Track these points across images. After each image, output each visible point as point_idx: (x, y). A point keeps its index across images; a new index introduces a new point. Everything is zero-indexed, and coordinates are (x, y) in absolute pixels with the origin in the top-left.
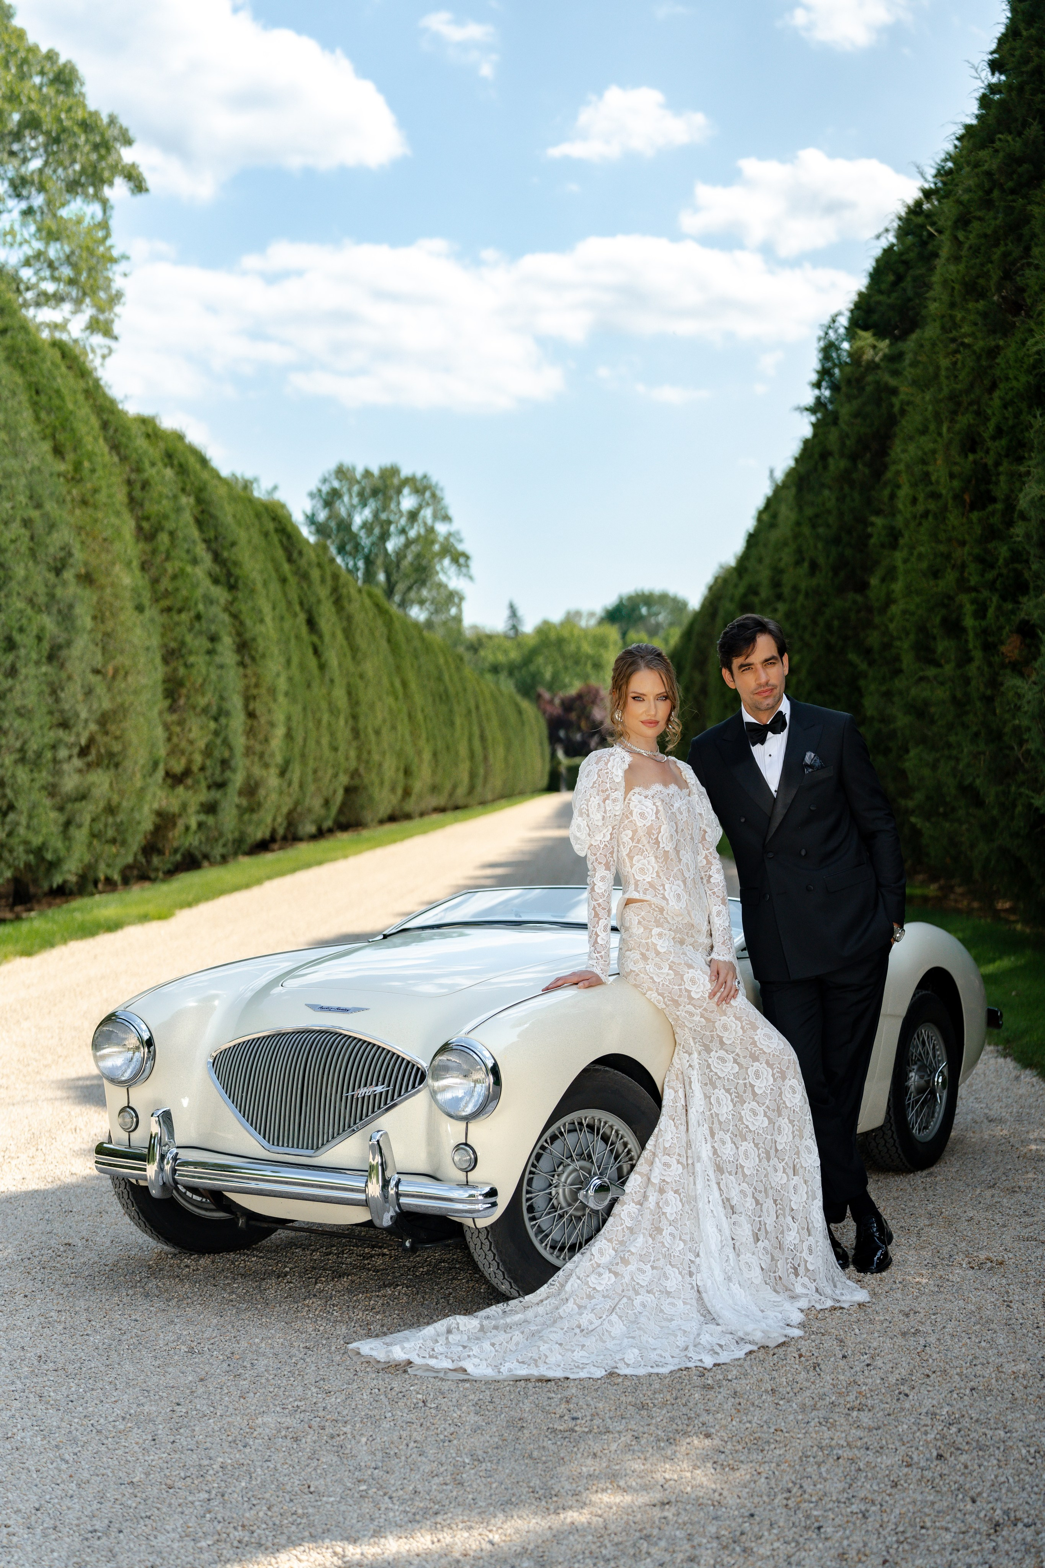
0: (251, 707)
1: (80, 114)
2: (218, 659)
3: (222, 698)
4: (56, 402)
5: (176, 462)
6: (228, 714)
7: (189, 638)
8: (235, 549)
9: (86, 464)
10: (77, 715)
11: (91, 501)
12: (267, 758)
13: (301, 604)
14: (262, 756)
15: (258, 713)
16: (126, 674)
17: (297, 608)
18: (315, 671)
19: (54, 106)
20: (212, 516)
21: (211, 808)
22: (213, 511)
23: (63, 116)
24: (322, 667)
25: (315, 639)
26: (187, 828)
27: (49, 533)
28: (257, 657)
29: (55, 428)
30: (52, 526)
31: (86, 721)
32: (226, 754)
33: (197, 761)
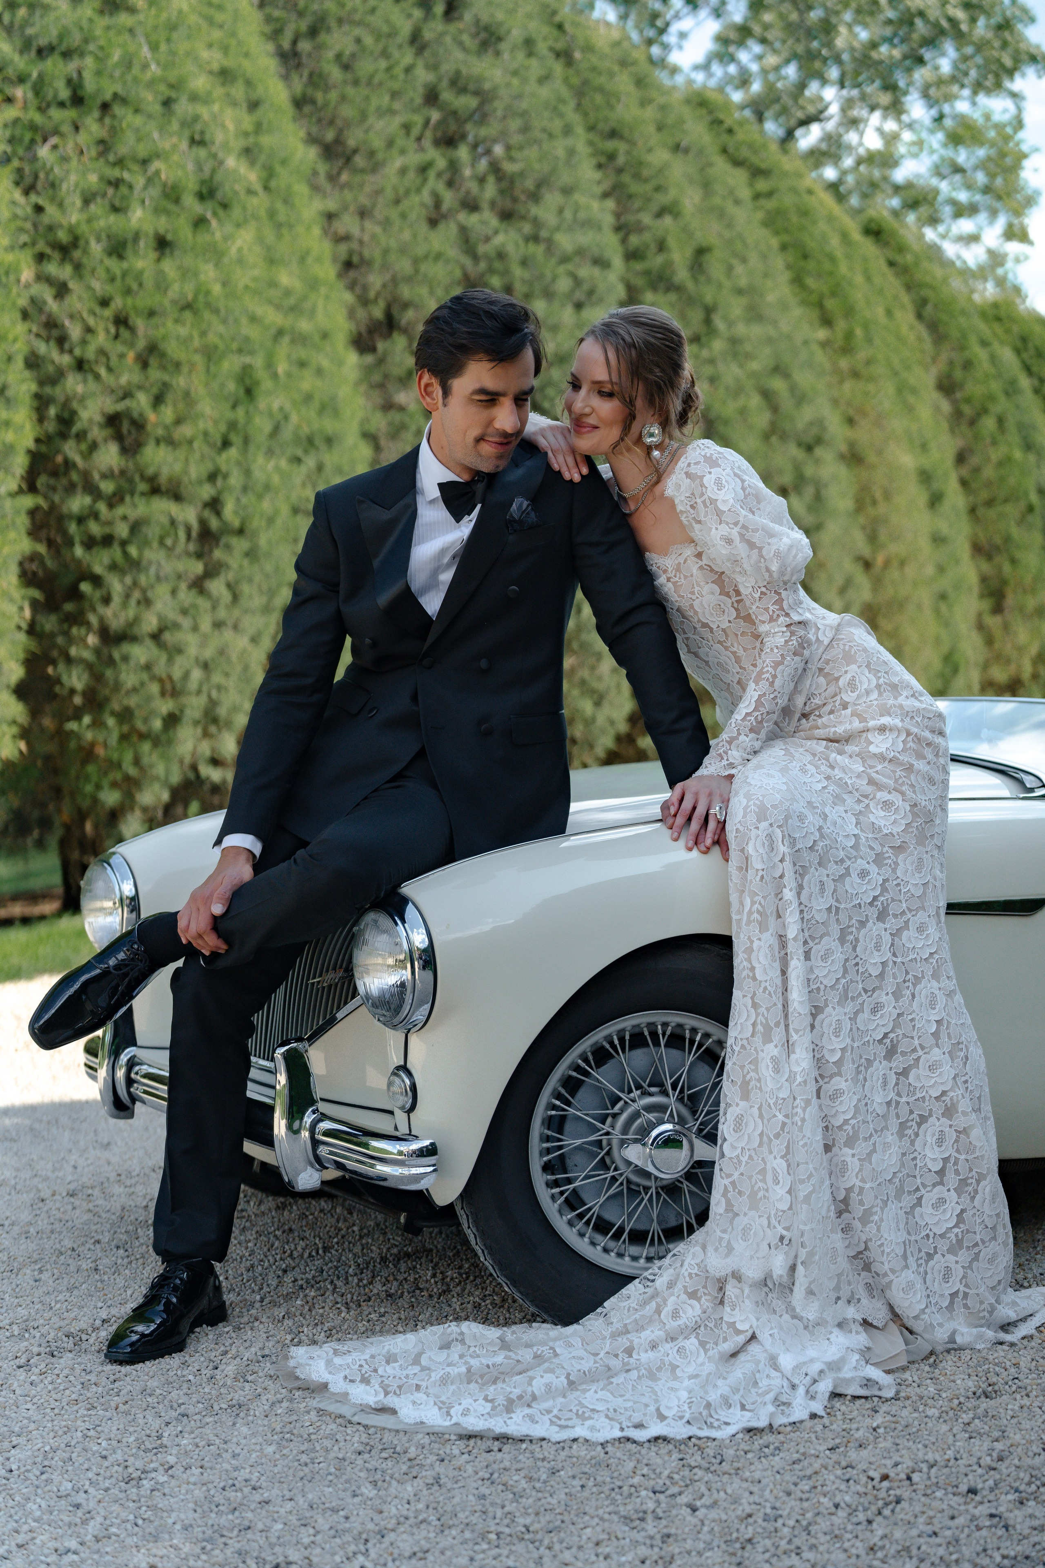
4: (827, 266)
11: (864, 372)
16: (902, 564)
29: (822, 295)
33: (1027, 669)
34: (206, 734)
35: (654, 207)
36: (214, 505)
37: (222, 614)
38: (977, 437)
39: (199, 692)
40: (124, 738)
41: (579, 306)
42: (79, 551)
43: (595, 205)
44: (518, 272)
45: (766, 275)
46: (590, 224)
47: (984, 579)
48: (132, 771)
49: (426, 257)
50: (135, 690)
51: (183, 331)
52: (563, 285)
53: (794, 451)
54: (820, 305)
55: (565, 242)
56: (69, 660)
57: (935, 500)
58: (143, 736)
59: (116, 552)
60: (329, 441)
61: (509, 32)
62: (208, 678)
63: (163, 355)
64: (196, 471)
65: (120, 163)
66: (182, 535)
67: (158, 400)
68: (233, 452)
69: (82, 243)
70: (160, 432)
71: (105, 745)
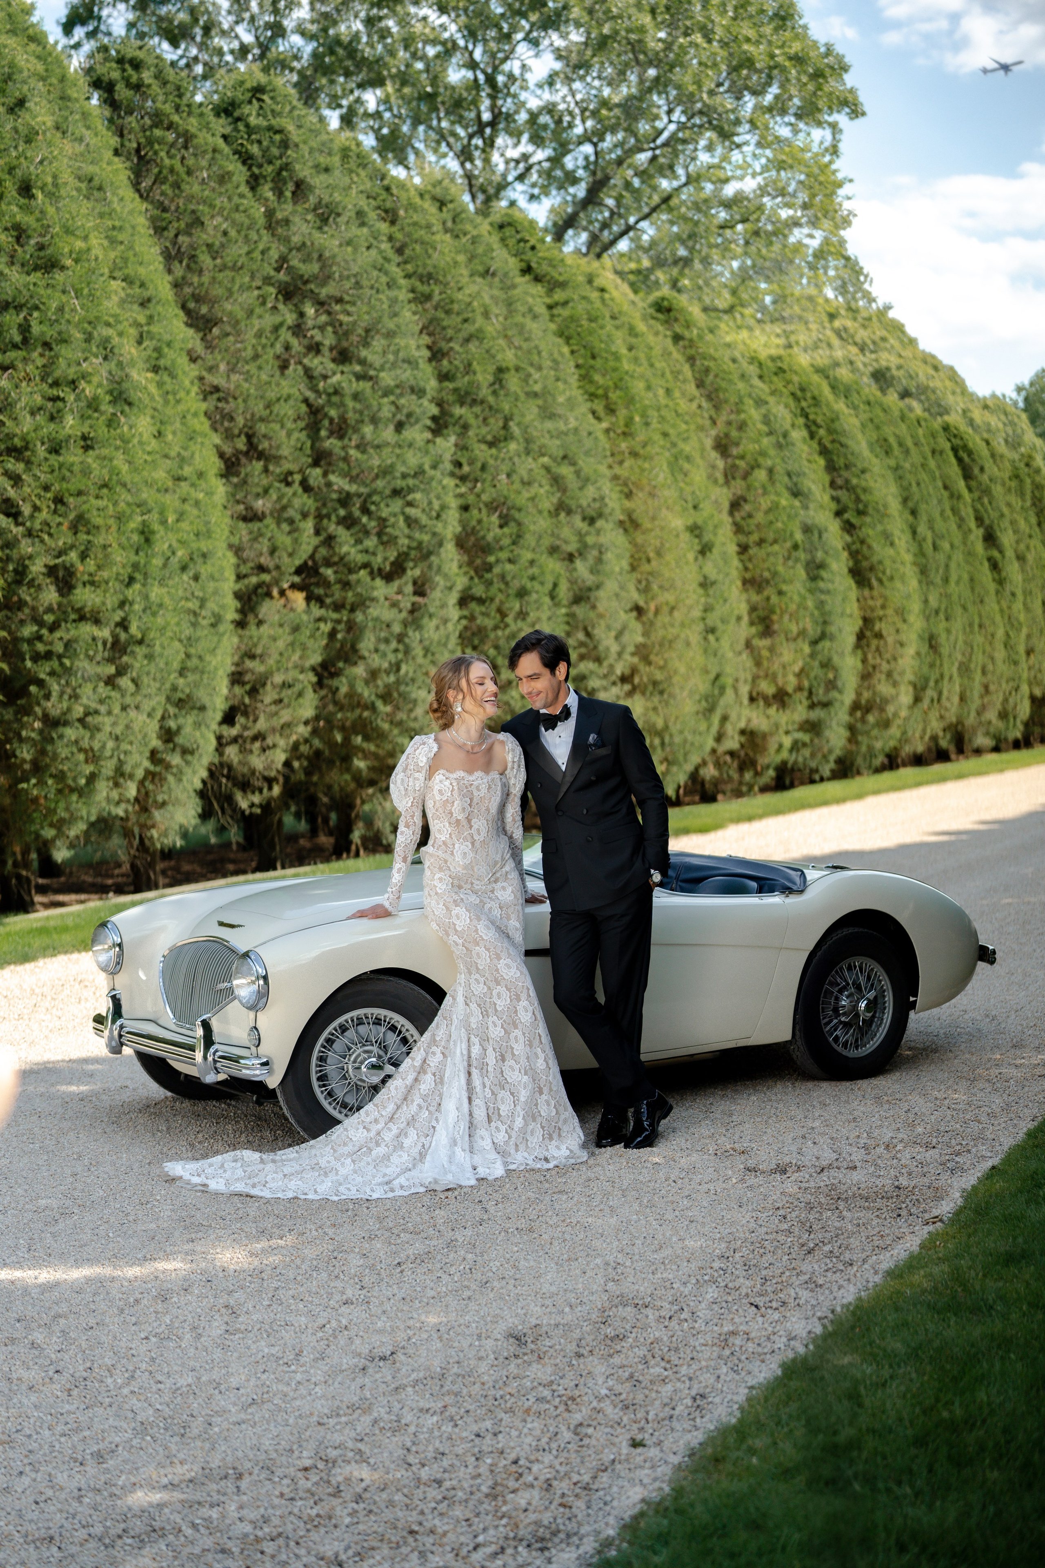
0: (877, 627)
1: (796, 47)
2: (821, 584)
3: (825, 623)
4: (612, 364)
5: (809, 395)
6: (832, 638)
7: (780, 569)
8: (867, 476)
9: (637, 419)
10: (608, 649)
11: (642, 452)
12: (896, 676)
13: (979, 520)
14: (889, 674)
15: (884, 633)
16: (672, 609)
17: (972, 524)
18: (992, 587)
19: (770, 43)
20: (842, 445)
21: (813, 727)
22: (843, 440)
23: (777, 52)
24: (1001, 582)
25: (996, 554)
26: (781, 746)
27: (581, 489)
28: (884, 579)
29: (606, 390)
30: (585, 481)
31: (620, 654)
32: (831, 676)
33: (791, 683)
34: (117, 785)
35: (463, 334)
36: (123, 625)
37: (128, 700)
38: (749, 488)
39: (111, 757)
40: (60, 791)
41: (399, 427)
42: (29, 664)
43: (413, 343)
44: (350, 404)
45: (558, 379)
46: (408, 361)
47: (753, 609)
48: (64, 814)
49: (278, 400)
50: (67, 758)
51: (101, 503)
52: (386, 412)
53: (579, 523)
54: (606, 396)
55: (387, 379)
56: (21, 740)
57: (704, 550)
58: (72, 790)
59: (55, 664)
60: (204, 556)
61: (344, 208)
62: (118, 747)
63: (88, 522)
64: (111, 601)
65: (56, 384)
66: (100, 647)
67: (83, 556)
68: (137, 586)
69: (31, 446)
70: (86, 578)
71: (46, 797)
